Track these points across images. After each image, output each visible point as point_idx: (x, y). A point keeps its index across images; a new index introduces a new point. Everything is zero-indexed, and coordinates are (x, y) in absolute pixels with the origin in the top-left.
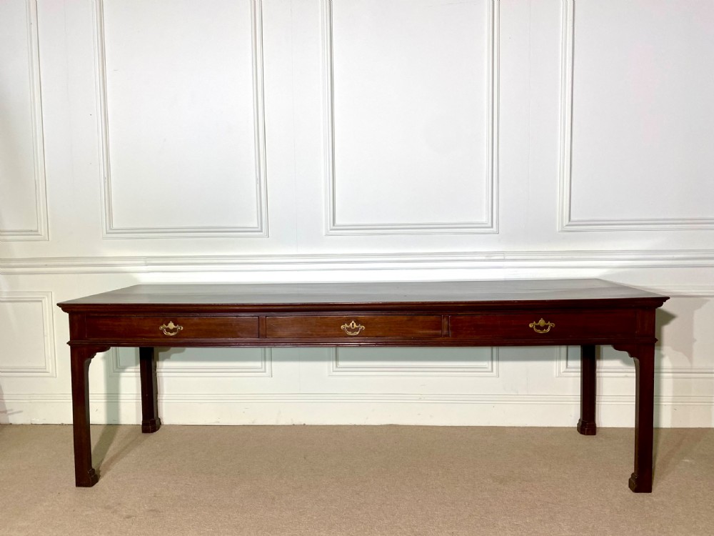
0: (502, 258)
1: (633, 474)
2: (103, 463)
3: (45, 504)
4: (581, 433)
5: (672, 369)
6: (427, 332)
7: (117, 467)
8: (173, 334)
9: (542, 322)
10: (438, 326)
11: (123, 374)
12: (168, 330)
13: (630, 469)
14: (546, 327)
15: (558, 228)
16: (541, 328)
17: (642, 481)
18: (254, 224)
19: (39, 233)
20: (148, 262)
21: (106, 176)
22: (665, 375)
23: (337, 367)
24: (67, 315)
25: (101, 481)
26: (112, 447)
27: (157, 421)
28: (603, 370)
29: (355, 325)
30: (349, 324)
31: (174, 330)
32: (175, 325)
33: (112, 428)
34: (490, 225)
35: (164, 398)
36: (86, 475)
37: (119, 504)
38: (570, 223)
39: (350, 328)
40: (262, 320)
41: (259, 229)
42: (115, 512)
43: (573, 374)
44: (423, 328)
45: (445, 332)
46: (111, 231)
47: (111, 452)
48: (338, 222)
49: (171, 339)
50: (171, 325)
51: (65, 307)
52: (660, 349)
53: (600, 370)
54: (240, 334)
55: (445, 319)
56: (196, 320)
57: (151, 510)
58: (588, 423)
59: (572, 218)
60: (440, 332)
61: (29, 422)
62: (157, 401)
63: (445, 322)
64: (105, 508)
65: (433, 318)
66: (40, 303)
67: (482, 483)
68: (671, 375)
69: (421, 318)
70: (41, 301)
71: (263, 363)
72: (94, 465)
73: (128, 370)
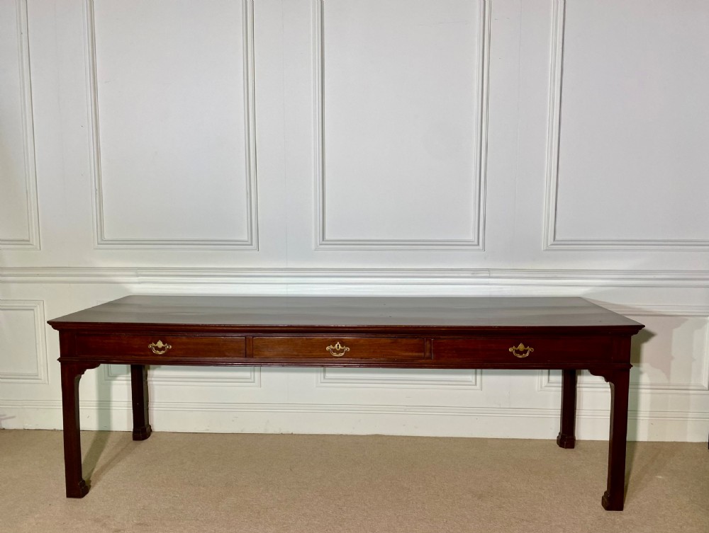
0: (488, 275)
1: (605, 493)
2: (94, 472)
3: (36, 516)
4: (560, 446)
5: (651, 385)
6: (410, 354)
7: (107, 477)
8: (162, 352)
9: (521, 347)
10: (421, 349)
11: (114, 382)
12: (157, 348)
13: (603, 487)
14: (525, 352)
15: (543, 247)
16: (521, 353)
17: (615, 499)
18: (245, 237)
19: (31, 242)
20: (139, 273)
21: (97, 188)
22: (643, 391)
23: (324, 378)
24: (57, 332)
25: (92, 492)
26: (103, 455)
27: (147, 429)
28: (583, 385)
29: (340, 347)
30: (334, 346)
31: (163, 349)
32: (164, 343)
33: (103, 435)
34: (476, 243)
35: (154, 406)
36: (77, 486)
37: (109, 517)
38: (555, 243)
39: (335, 349)
40: (249, 340)
41: (249, 243)
42: (104, 525)
43: (554, 389)
44: (406, 350)
45: (428, 354)
46: (103, 241)
47: (102, 461)
48: (327, 237)
49: (161, 357)
50: (160, 344)
51: (55, 324)
52: (639, 366)
53: (581, 385)
54: (227, 354)
55: (428, 342)
56: (184, 339)
57: (140, 524)
58: (567, 438)
59: (557, 238)
60: (422, 354)
61: (21, 427)
62: (148, 409)
63: (428, 345)
64: (95, 521)
65: (416, 341)
66: (32, 312)
67: (460, 499)
68: (649, 391)
69: (404, 341)
70: (33, 310)
71: (252, 373)
72: (84, 476)
73: (119, 378)
